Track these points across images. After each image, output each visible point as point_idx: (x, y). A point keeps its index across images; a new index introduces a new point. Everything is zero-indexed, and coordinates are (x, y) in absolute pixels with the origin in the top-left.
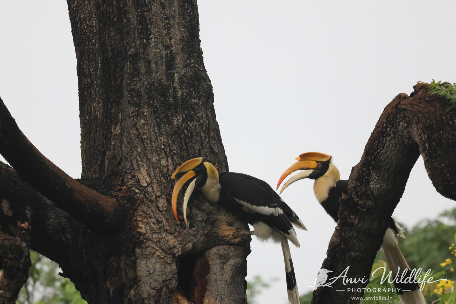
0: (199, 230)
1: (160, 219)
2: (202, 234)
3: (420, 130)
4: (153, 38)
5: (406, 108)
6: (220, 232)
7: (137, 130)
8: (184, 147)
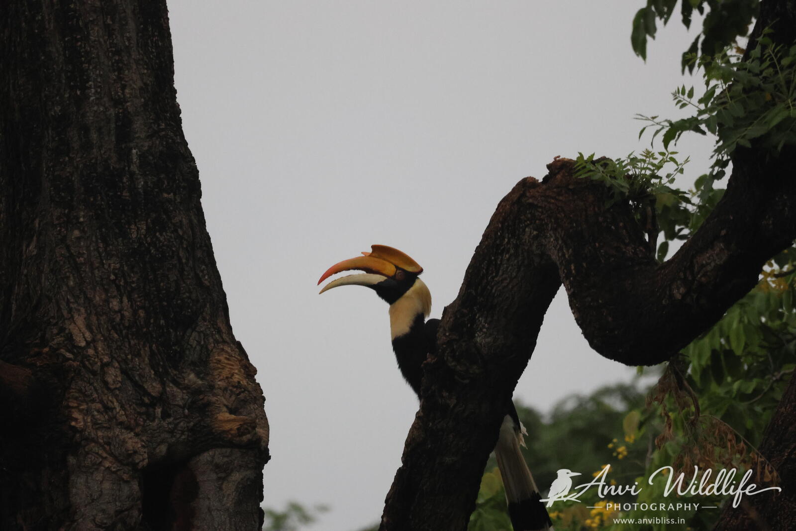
0: (178, 421)
1: (110, 404)
2: (184, 428)
3: (560, 242)
4: (93, 86)
5: (536, 203)
6: (217, 425)
7: (68, 248)
8: (151, 277)
